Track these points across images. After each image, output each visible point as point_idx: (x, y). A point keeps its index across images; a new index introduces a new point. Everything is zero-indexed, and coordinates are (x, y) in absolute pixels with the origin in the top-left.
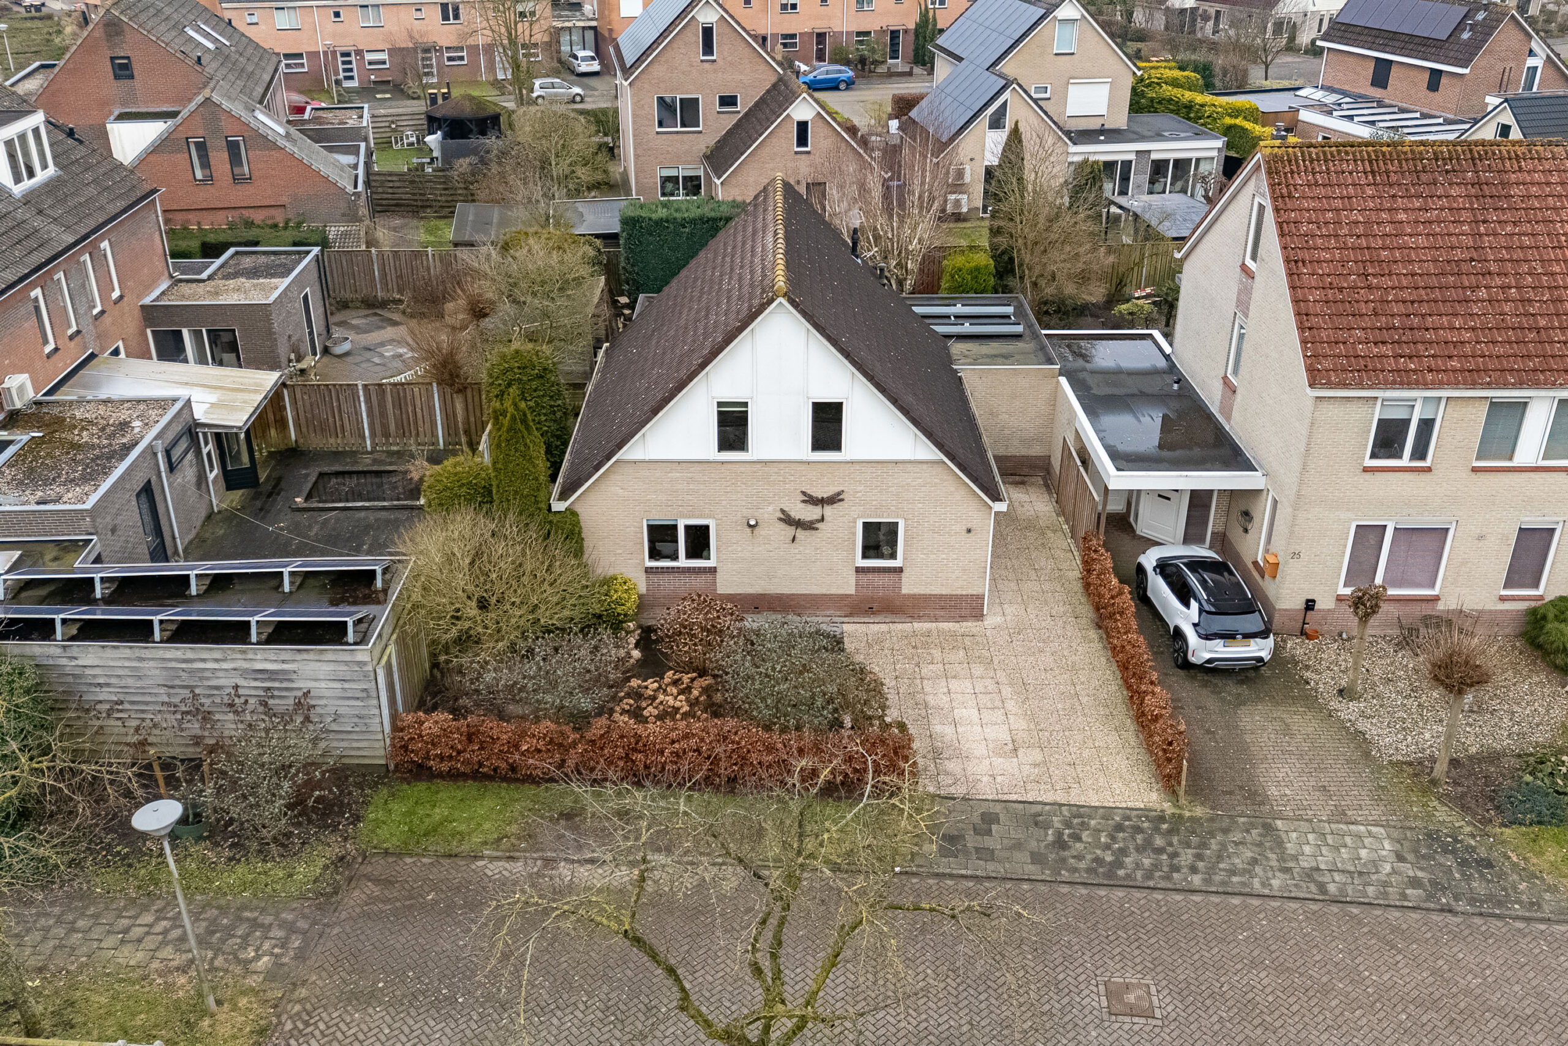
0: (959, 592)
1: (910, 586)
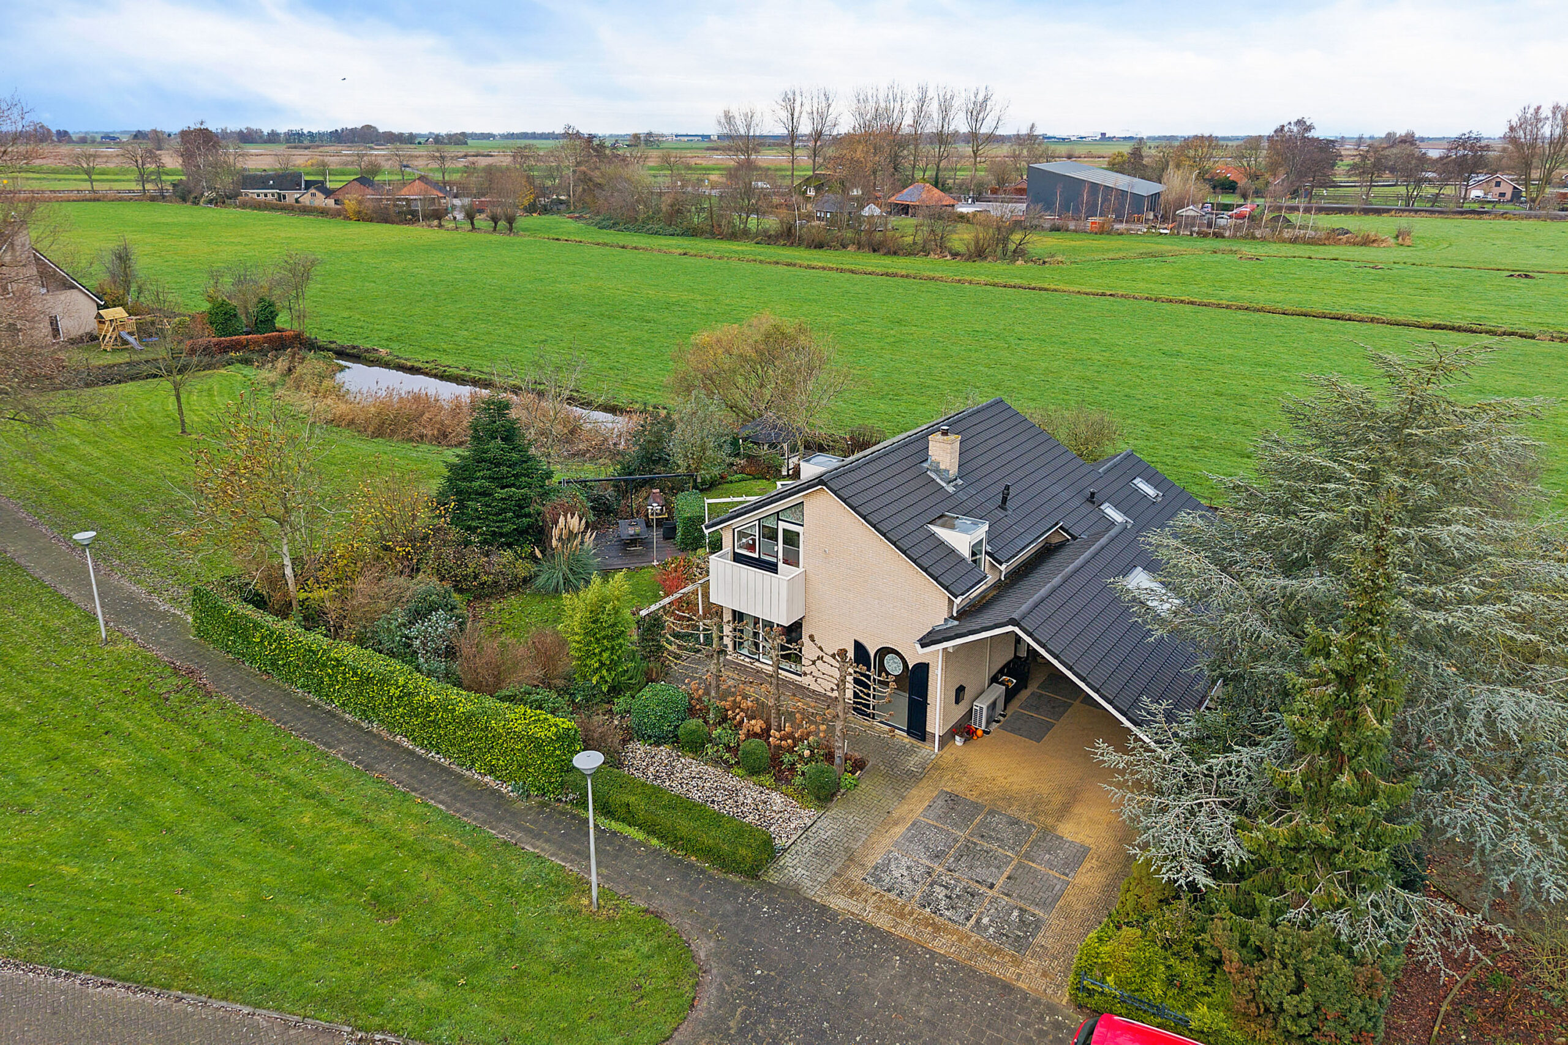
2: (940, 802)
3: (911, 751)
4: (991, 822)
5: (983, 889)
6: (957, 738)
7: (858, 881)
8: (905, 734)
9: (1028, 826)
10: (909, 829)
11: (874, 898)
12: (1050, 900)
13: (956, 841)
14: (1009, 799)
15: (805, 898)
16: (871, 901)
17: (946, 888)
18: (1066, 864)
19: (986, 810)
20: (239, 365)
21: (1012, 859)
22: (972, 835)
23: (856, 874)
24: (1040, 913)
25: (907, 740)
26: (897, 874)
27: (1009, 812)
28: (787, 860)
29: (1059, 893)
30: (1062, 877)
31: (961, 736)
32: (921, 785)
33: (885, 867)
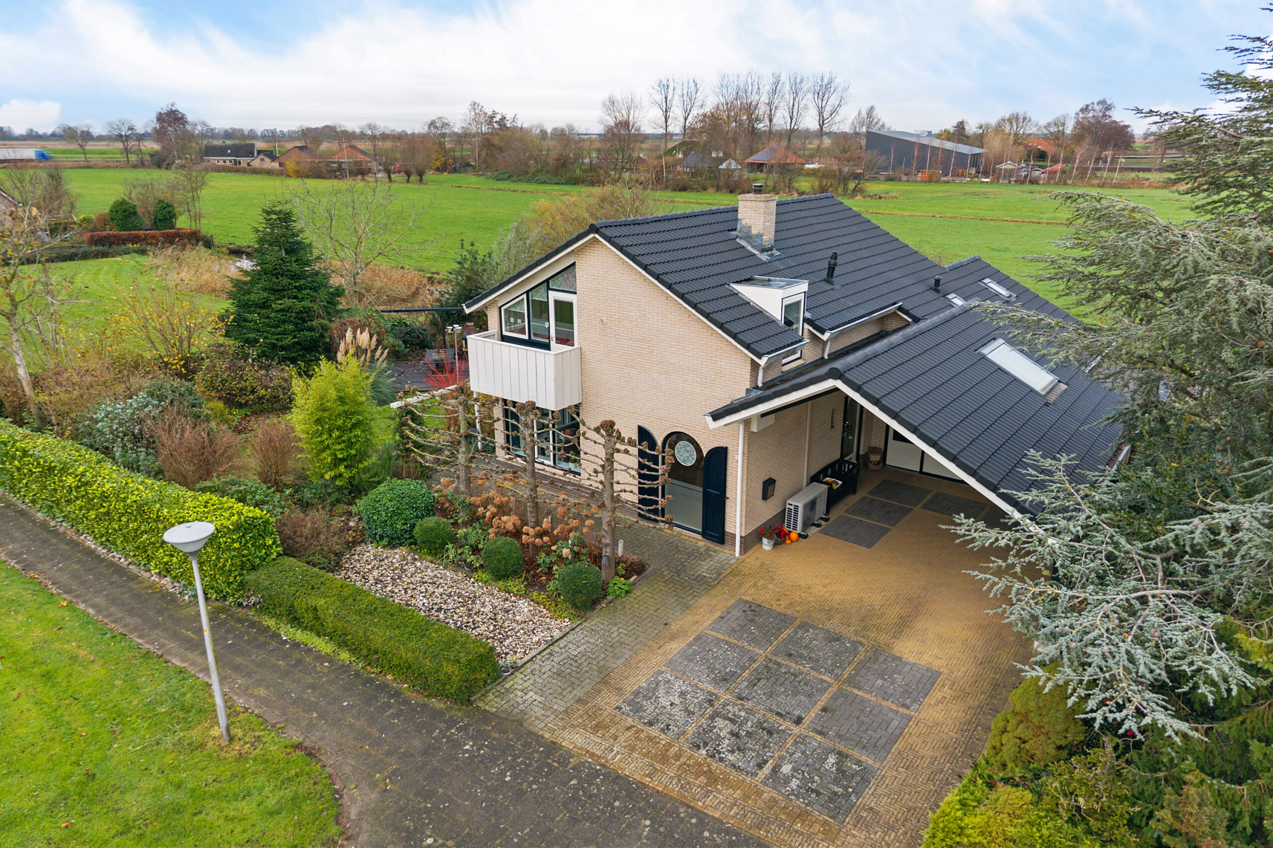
2: (736, 613)
3: (706, 555)
4: (802, 638)
5: (785, 725)
6: (765, 540)
7: (609, 710)
8: (700, 537)
9: (854, 643)
10: (690, 645)
11: (628, 734)
12: (883, 741)
13: (753, 660)
14: (830, 612)
15: (531, 733)
16: (622, 738)
17: (733, 721)
18: (907, 693)
19: (797, 623)
20: (136, 255)
21: (830, 685)
22: (775, 653)
23: (608, 701)
24: (868, 760)
25: (702, 543)
26: (664, 701)
27: (829, 626)
28: (517, 681)
29: (897, 732)
30: (901, 710)
31: (769, 538)
32: (713, 592)
33: (650, 693)
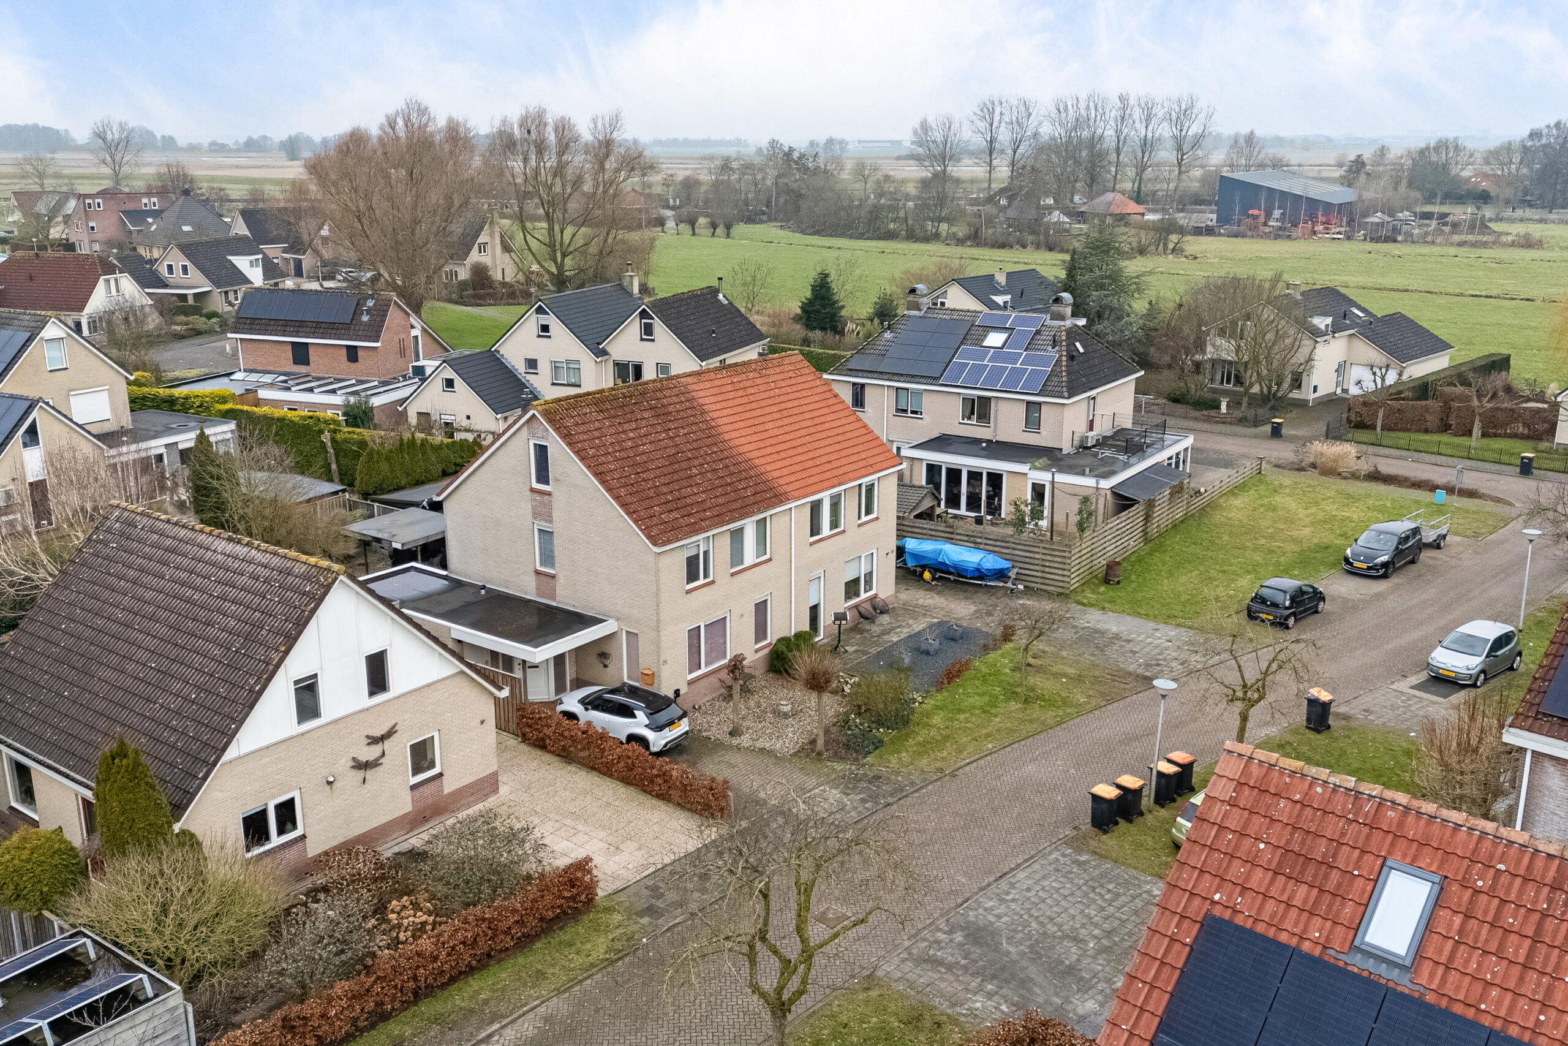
0: (481, 776)
1: (449, 786)
